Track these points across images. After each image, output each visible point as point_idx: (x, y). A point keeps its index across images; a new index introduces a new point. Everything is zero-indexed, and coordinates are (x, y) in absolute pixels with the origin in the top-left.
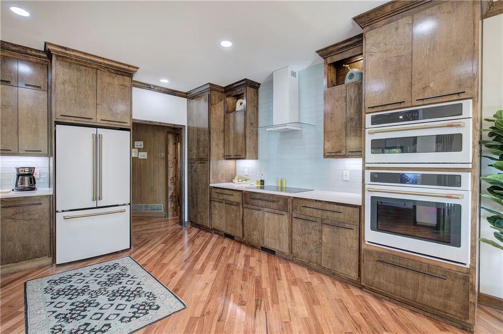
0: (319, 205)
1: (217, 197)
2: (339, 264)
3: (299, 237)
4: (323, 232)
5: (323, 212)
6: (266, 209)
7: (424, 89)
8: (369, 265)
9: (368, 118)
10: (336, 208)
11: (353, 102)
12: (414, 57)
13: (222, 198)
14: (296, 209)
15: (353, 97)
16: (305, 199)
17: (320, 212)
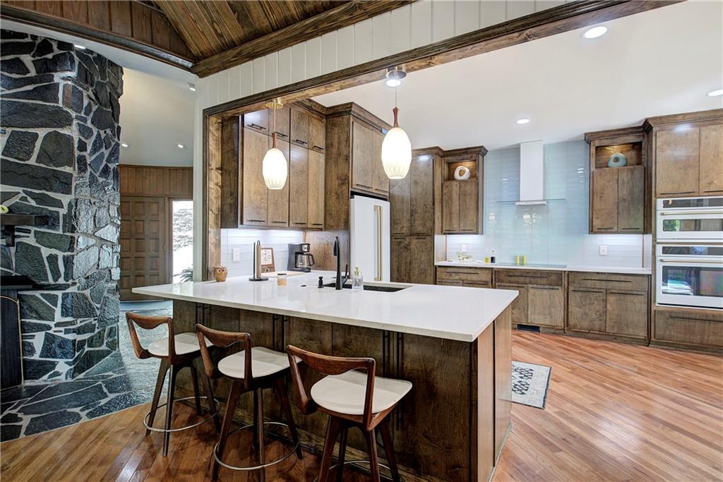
0: (604, 277)
1: (447, 277)
2: (626, 327)
3: (578, 309)
4: (608, 301)
5: (608, 283)
6: (530, 286)
7: (710, 184)
8: (660, 322)
9: (660, 202)
10: (623, 278)
11: (625, 185)
12: (701, 159)
13: (457, 278)
14: (573, 282)
15: (626, 180)
16: (586, 272)
17: (603, 283)
